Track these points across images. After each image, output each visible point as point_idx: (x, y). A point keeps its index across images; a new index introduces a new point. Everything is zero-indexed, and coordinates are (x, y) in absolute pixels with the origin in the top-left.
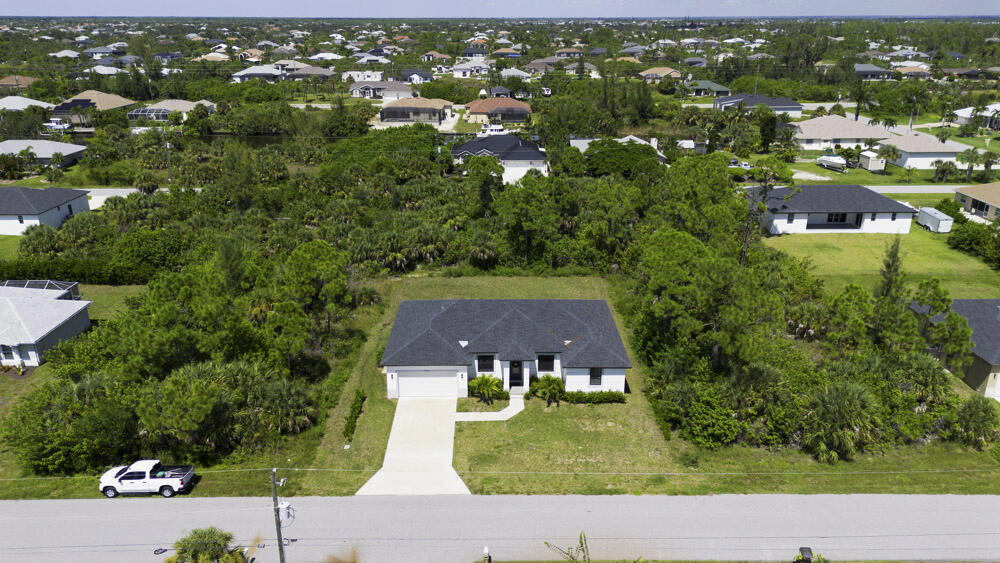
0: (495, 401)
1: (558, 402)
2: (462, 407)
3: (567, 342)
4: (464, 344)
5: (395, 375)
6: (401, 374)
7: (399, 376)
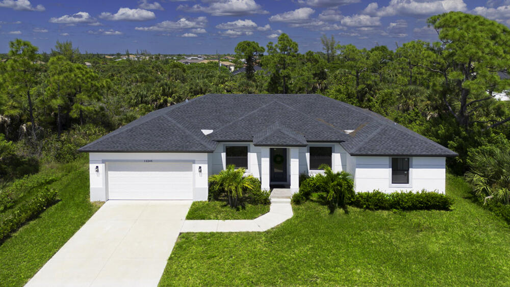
0: (249, 206)
1: (344, 208)
2: (196, 213)
3: (349, 131)
4: (206, 132)
5: (101, 167)
6: (111, 166)
7: (108, 169)
